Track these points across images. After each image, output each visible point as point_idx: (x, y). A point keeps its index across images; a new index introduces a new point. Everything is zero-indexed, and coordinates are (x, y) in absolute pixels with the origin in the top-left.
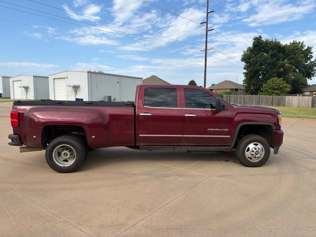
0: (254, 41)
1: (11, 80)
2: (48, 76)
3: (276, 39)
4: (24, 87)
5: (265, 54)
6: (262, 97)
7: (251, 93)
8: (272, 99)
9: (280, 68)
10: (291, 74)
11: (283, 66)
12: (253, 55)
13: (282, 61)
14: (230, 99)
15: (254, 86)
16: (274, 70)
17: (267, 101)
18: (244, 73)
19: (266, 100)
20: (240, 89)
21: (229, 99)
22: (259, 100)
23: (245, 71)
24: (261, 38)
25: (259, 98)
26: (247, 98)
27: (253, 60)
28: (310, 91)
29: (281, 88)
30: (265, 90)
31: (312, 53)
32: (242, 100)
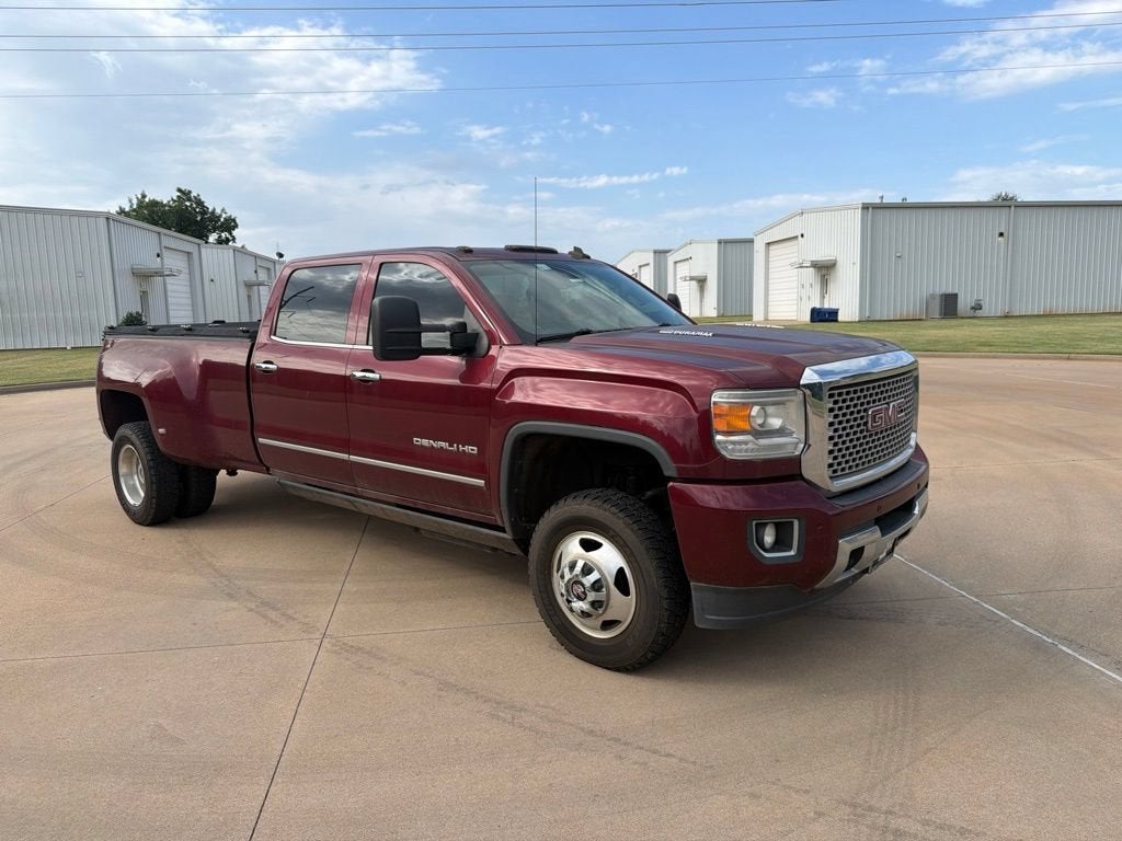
1: (671, 259)
2: (751, 237)
4: (692, 279)
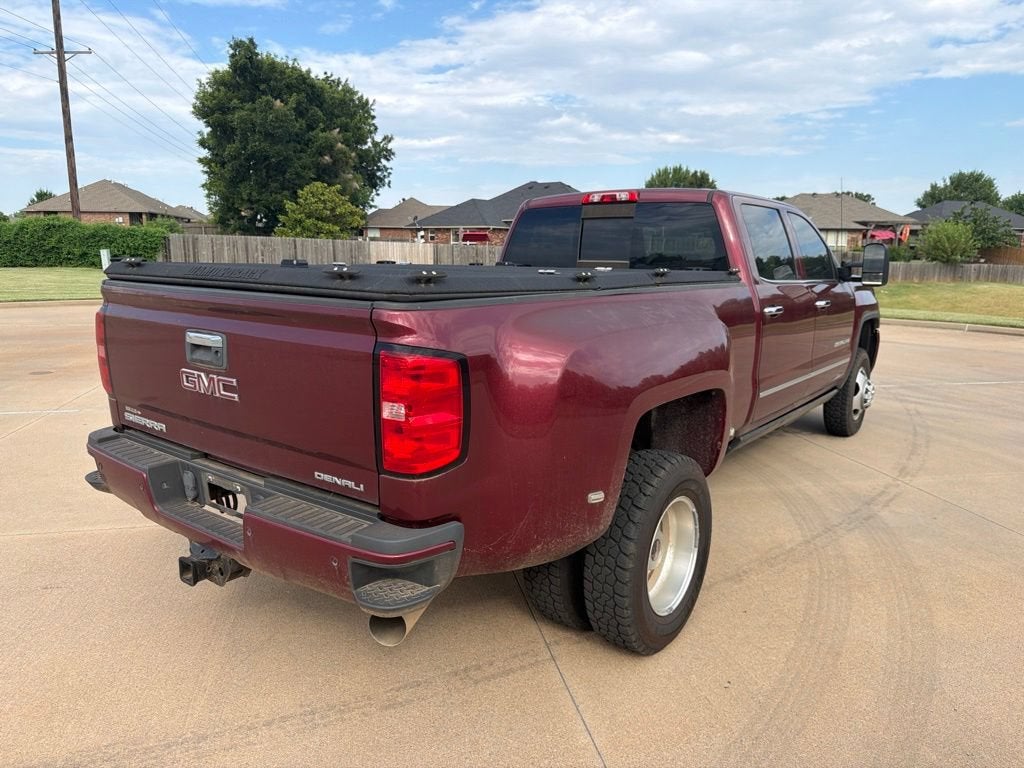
0: (231, 52)
3: (295, 60)
5: (278, 103)
6: (302, 245)
7: (240, 229)
8: (334, 251)
9: (321, 155)
10: (350, 176)
11: (329, 148)
12: (235, 101)
13: (323, 130)
14: (194, 248)
15: (248, 205)
16: (306, 159)
17: (320, 257)
18: (201, 161)
19: (317, 254)
20: (163, 216)
21: (191, 249)
22: (296, 252)
23: (205, 153)
24: (255, 48)
25: (295, 247)
26: (254, 247)
27: (240, 117)
28: (381, 229)
29: (341, 215)
30: (296, 220)
31: (373, 117)
32: (240, 252)
